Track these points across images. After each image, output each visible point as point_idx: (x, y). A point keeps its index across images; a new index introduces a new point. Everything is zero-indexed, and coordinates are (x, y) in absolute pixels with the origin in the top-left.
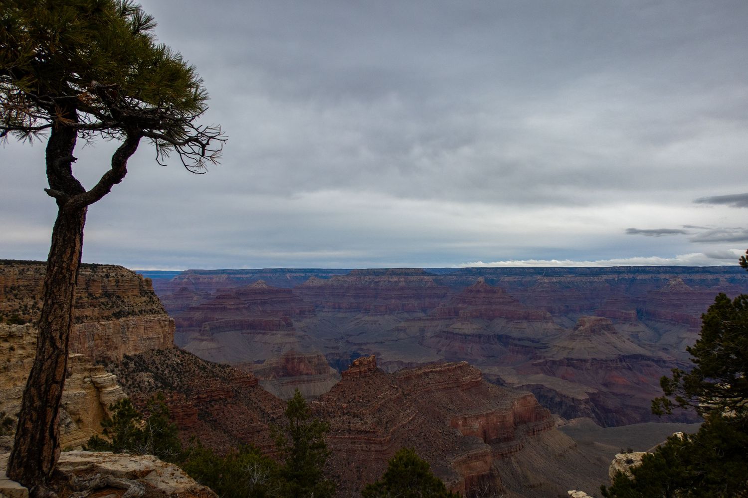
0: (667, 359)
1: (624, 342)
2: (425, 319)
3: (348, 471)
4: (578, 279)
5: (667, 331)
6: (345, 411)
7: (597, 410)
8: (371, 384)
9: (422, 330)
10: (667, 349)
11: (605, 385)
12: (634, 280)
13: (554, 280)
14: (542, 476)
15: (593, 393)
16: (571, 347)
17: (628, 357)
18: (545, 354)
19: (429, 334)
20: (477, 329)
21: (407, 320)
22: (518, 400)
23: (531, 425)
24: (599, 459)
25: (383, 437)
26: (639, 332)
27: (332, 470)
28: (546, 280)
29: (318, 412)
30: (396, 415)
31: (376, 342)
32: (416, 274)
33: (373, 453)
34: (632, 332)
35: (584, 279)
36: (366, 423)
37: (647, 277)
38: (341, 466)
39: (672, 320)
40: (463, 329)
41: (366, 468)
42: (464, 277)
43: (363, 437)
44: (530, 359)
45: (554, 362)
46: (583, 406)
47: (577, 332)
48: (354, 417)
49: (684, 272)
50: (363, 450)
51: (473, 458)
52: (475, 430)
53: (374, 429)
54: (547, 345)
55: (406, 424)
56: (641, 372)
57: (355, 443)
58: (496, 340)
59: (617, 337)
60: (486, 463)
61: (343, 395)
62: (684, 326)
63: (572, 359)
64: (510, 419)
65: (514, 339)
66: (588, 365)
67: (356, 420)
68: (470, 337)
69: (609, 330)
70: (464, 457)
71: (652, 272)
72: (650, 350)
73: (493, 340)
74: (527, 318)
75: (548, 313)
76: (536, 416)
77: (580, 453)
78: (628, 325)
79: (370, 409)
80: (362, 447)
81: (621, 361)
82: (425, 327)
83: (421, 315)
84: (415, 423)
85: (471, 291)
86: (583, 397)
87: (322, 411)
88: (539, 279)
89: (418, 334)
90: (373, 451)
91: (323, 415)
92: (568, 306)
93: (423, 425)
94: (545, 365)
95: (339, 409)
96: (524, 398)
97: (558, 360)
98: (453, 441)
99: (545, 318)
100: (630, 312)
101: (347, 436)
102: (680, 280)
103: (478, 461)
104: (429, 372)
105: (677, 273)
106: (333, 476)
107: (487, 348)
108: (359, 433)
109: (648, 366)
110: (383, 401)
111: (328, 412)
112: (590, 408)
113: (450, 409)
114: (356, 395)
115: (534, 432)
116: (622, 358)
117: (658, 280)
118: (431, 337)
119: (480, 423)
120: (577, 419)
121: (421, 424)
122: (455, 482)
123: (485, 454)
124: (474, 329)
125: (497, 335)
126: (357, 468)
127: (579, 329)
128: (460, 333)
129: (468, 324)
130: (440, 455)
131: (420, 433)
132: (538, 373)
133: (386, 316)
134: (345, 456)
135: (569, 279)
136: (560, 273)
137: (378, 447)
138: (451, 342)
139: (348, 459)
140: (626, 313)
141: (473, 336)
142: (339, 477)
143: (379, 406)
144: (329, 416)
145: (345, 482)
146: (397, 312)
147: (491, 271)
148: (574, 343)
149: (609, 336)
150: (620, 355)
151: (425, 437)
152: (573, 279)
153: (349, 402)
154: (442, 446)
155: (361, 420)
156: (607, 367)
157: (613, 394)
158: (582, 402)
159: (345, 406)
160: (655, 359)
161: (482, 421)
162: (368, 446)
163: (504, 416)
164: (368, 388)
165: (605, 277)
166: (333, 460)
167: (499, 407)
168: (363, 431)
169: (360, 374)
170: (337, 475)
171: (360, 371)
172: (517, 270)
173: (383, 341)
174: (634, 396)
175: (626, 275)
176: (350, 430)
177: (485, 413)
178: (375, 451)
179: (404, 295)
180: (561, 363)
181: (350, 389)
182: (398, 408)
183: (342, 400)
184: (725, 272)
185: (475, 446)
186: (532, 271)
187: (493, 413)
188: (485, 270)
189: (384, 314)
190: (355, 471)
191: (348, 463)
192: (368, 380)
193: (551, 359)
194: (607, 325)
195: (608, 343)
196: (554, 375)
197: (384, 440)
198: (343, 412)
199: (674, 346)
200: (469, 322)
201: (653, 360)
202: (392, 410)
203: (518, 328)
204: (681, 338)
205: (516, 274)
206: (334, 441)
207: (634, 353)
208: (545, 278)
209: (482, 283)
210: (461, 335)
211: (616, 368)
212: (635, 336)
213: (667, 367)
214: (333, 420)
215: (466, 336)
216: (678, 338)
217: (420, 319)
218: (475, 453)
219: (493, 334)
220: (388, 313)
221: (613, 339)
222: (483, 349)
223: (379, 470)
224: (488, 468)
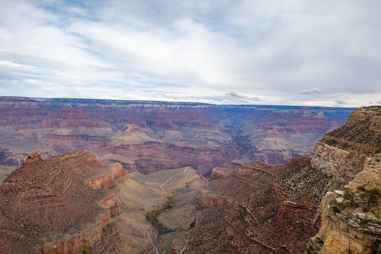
0: (162, 142)
1: (145, 136)
2: (36, 128)
3: (43, 221)
4: (119, 106)
5: (159, 130)
6: (32, 186)
7: (138, 168)
8: (42, 168)
9: (34, 134)
10: (161, 138)
11: (139, 156)
12: (143, 107)
13: (107, 106)
14: (131, 202)
15: (136, 160)
16: (123, 139)
17: (147, 142)
18: (110, 144)
19: (40, 136)
20: (70, 132)
21: (24, 129)
22: (115, 167)
23: (120, 178)
24: (150, 190)
25: (62, 197)
26: (148, 131)
27: (32, 222)
28: (104, 106)
29: (11, 190)
30: (62, 184)
31: (3, 143)
32: (26, 100)
33: (57, 207)
34: (145, 131)
35: (121, 106)
36: (48, 191)
37: (148, 105)
38: (37, 219)
39: (161, 125)
40: (62, 133)
41: (54, 216)
42: (56, 103)
43: (48, 200)
44: (102, 147)
45: (115, 147)
46: (132, 167)
47: (125, 132)
48: (39, 189)
49: (163, 104)
50: (50, 207)
51: (108, 199)
52: (97, 185)
53: (54, 193)
54: (110, 139)
55: (69, 188)
56: (152, 149)
57: (43, 204)
58: (81, 138)
59: (142, 134)
60: (113, 200)
61: (27, 177)
62: (166, 128)
63: (124, 145)
64: (113, 177)
65: (91, 137)
66: (131, 148)
67: (42, 190)
68: (67, 137)
69: (138, 130)
70: (104, 200)
71: (150, 103)
72: (155, 139)
73: (80, 138)
74: (97, 126)
75: (108, 123)
76: (122, 174)
77: (142, 188)
78: (143, 128)
79: (48, 182)
80: (49, 205)
81: (145, 145)
82: (36, 132)
83: (31, 125)
84: (73, 187)
85: (65, 111)
86: (132, 163)
87: (14, 189)
88: (100, 106)
89: (32, 137)
90: (56, 206)
91: (15, 191)
92: (114, 119)
93: (77, 187)
94: (111, 149)
95: (27, 186)
96: (117, 166)
97: (117, 146)
98: (95, 193)
99: (106, 126)
100: (144, 122)
101: (37, 201)
102: (163, 107)
103: (109, 200)
104: (68, 158)
105: (160, 104)
106: (34, 226)
107: (76, 143)
108: (45, 198)
109: (155, 146)
110: (53, 177)
111: (19, 189)
112: (135, 167)
113: (84, 176)
114: (36, 176)
115: (122, 182)
116: (145, 143)
117: (153, 107)
118: (42, 138)
119: (100, 182)
120: (132, 173)
121: (76, 186)
122: (106, 213)
123: (113, 196)
124: (69, 133)
125: (82, 135)
126: (49, 218)
127: (126, 130)
128: (60, 135)
129: (65, 130)
130: (92, 201)
131: (77, 191)
132: (108, 153)
133: (7, 127)
134: (38, 213)
135: (114, 106)
136: (109, 102)
137: (59, 203)
138: (55, 140)
139: (41, 214)
140: (142, 123)
141: (68, 136)
142: (38, 225)
143: (51, 180)
144: (20, 191)
145: (43, 227)
146: (14, 123)
147: (71, 100)
148: (124, 137)
149: (138, 133)
150: (143, 142)
151: (81, 193)
152: (116, 106)
153: (33, 180)
154: (90, 196)
155: (44, 190)
156: (139, 148)
157: (143, 159)
158: (132, 165)
159: (31, 183)
160: (158, 143)
161: (101, 180)
162: (53, 204)
163: (111, 176)
164: (42, 171)
165: (131, 105)
166: (30, 217)
167: (108, 172)
168: (48, 196)
169: (35, 163)
170: (36, 225)
171: (35, 161)
172: (86, 100)
173: (8, 142)
174: (152, 160)
175: (140, 105)
176: (38, 197)
177: (102, 176)
178: (58, 206)
179: (18, 113)
180: (119, 147)
181: (31, 172)
182: (62, 180)
183: (27, 180)
184: (178, 104)
185: (107, 193)
186: (95, 101)
187: (105, 175)
188: (68, 100)
189: (5, 125)
190: (47, 220)
191: (42, 216)
192: (40, 166)
193: (114, 146)
194: (137, 128)
195: (138, 137)
196: (116, 153)
197: (62, 199)
198: (31, 187)
199: (163, 136)
200: (65, 129)
201: (157, 143)
202: (59, 182)
203: (92, 131)
204: (165, 133)
205: (86, 102)
206: (28, 205)
207: (149, 140)
208: (103, 105)
209: (71, 107)
210: (61, 136)
211: (143, 148)
212: (146, 133)
213: (162, 146)
214: (24, 193)
215: (64, 136)
216: (164, 133)
217: (33, 128)
218: (108, 196)
219: (79, 134)
220: (8, 124)
221: (140, 134)
222: (74, 143)
223: (62, 216)
224: (114, 203)
